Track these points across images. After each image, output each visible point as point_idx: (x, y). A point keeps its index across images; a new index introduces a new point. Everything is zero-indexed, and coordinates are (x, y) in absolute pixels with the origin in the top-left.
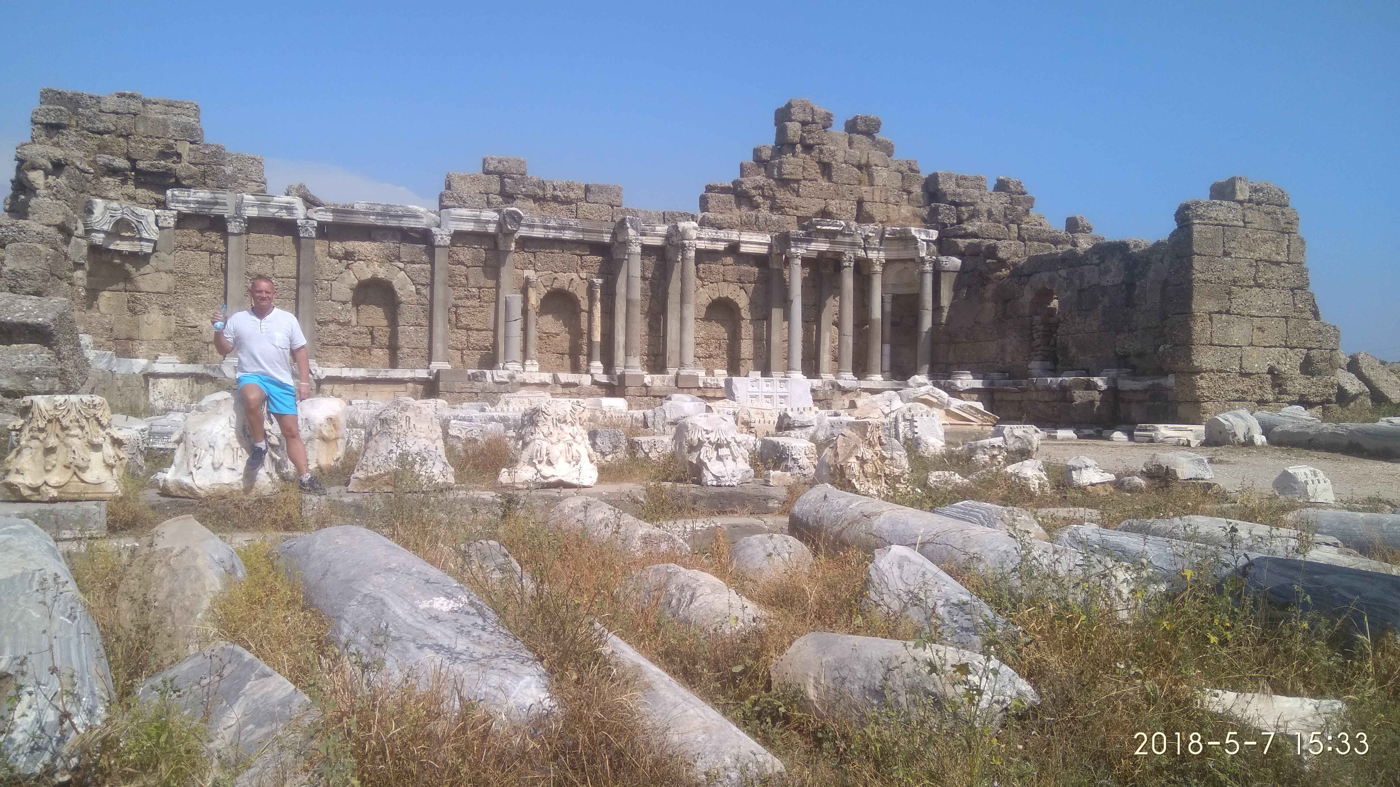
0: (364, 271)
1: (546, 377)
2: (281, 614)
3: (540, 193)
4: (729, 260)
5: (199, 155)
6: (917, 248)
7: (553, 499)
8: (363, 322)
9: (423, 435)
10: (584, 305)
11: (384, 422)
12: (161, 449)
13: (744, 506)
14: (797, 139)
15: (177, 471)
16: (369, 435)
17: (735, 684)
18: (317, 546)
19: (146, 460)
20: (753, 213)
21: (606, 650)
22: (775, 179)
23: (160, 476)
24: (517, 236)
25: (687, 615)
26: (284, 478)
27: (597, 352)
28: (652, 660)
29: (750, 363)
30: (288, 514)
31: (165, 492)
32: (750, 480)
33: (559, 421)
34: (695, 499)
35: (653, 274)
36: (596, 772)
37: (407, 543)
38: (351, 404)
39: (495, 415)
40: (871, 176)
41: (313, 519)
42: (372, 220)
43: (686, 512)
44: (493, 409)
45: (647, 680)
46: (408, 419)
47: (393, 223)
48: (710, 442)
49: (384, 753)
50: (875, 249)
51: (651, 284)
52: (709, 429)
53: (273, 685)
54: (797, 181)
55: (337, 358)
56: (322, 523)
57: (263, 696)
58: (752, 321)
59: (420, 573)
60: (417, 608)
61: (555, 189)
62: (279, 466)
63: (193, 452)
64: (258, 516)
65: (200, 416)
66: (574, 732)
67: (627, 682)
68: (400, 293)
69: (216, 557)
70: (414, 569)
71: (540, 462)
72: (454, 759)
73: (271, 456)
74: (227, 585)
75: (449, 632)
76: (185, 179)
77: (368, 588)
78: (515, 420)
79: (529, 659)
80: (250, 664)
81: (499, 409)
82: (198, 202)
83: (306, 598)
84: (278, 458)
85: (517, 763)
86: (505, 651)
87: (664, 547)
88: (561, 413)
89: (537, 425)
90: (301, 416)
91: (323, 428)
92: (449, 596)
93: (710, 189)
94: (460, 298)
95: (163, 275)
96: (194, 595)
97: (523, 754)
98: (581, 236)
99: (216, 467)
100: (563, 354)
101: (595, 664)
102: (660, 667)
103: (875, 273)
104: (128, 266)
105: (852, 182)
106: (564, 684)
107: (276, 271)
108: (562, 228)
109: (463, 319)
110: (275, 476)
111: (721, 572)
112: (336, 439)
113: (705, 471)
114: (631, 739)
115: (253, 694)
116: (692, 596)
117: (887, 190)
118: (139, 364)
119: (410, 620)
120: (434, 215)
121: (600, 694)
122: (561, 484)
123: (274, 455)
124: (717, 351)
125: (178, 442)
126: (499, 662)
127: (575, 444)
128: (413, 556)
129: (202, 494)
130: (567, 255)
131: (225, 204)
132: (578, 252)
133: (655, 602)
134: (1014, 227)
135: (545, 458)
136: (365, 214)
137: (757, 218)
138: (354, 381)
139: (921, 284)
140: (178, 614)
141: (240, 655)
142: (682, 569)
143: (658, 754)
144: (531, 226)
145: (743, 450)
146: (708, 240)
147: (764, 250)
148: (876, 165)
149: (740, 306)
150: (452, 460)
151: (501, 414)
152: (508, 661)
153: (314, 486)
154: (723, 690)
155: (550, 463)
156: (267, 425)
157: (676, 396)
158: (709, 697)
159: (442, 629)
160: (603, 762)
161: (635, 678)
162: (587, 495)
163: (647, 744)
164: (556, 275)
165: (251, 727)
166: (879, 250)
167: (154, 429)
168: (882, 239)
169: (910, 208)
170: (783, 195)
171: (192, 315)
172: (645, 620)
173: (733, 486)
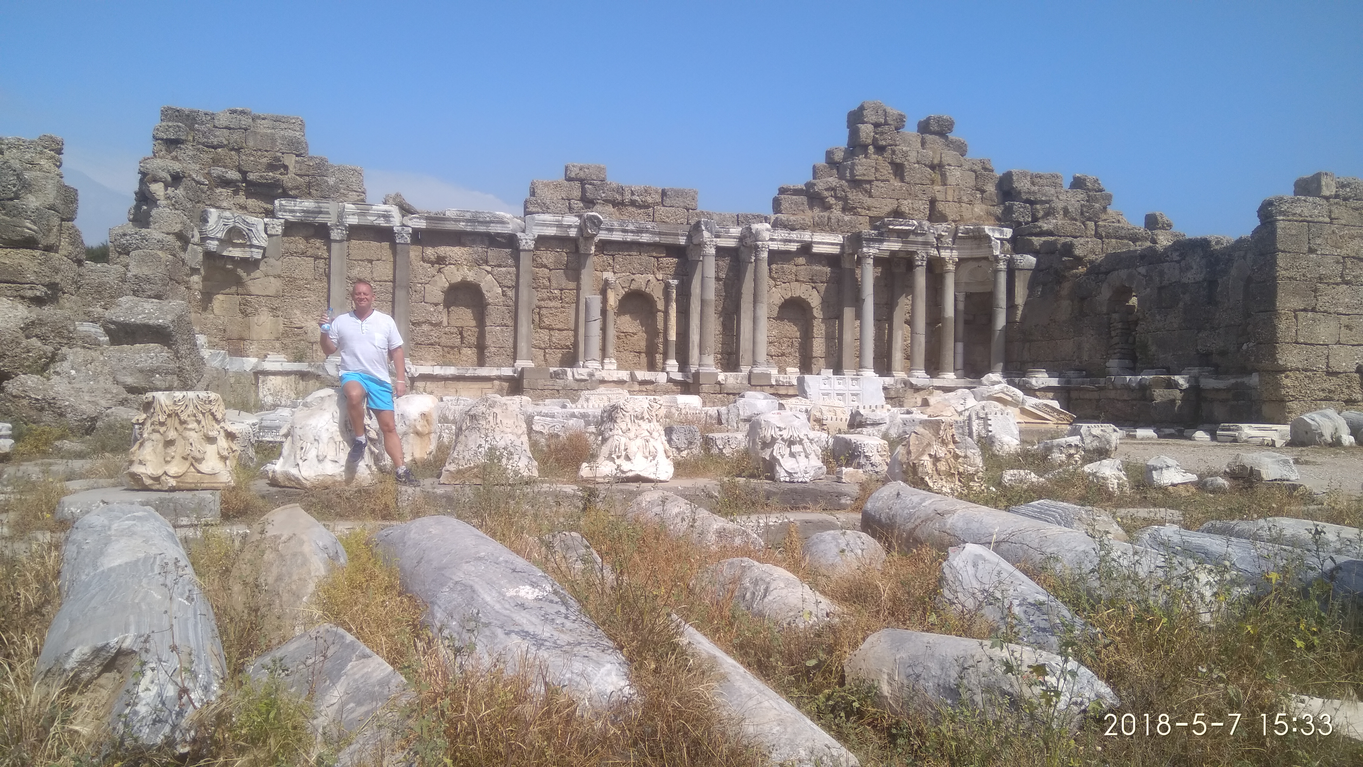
0: (455, 274)
1: (624, 375)
2: (379, 599)
3: (619, 198)
4: (801, 260)
5: (304, 167)
6: (991, 247)
7: (631, 492)
8: (453, 323)
9: (509, 430)
10: (660, 305)
11: (473, 417)
12: (270, 442)
13: (816, 502)
14: (869, 141)
15: (285, 463)
16: (460, 430)
17: (808, 678)
18: (412, 535)
19: (256, 452)
20: (826, 214)
21: (684, 641)
22: (847, 181)
23: (270, 467)
24: (596, 239)
25: (761, 608)
26: (382, 470)
27: (672, 351)
28: (727, 652)
29: (822, 361)
30: (386, 504)
31: (274, 482)
32: (822, 477)
33: (637, 417)
34: (769, 495)
35: (727, 275)
36: (674, 759)
37: (495, 533)
38: (442, 400)
39: (576, 411)
40: (944, 176)
41: (408, 509)
42: (462, 226)
43: (759, 508)
44: (574, 406)
45: (722, 671)
46: (495, 415)
47: (482, 229)
48: (783, 439)
49: (475, 734)
50: (947, 248)
51: (725, 284)
52: (782, 426)
53: (372, 666)
54: (870, 182)
55: (429, 357)
56: (417, 513)
57: (362, 676)
58: (824, 320)
59: (507, 562)
60: (504, 596)
61: (633, 194)
62: (377, 459)
63: (299, 445)
64: (358, 505)
65: (306, 411)
66: (652, 719)
67: (703, 673)
68: (487, 295)
69: (321, 544)
70: (501, 559)
71: (618, 457)
72: (540, 742)
73: (370, 449)
74: (331, 570)
75: (533, 619)
76: (291, 189)
77: (459, 576)
78: (594, 417)
79: (609, 647)
80: (351, 646)
81: (579, 406)
82: (304, 211)
83: (402, 584)
84: (377, 451)
85: (598, 747)
86: (586, 639)
87: (738, 541)
88: (639, 410)
89: (615, 422)
90: (397, 411)
91: (417, 423)
92: (534, 585)
93: (783, 191)
94: (543, 300)
95: (272, 279)
96: (300, 579)
97: (604, 739)
98: (657, 239)
99: (320, 460)
100: (640, 353)
101: (673, 654)
102: (735, 659)
103: (948, 271)
104: (240, 272)
105: (924, 182)
106: (643, 673)
107: (375, 275)
108: (639, 231)
109: (545, 320)
110: (374, 468)
111: (794, 567)
112: (429, 433)
113: (778, 468)
114: (708, 729)
115: (355, 674)
116: (766, 590)
117: (960, 189)
118: (250, 363)
119: (498, 607)
120: (519, 221)
121: (677, 684)
122: (638, 479)
123: (373, 448)
124: (789, 350)
125: (286, 436)
126: (581, 650)
127: (651, 440)
128: (500, 546)
129: (308, 484)
130: (644, 257)
131: (328, 213)
132: (654, 254)
133: (729, 595)
134: (1091, 224)
135: (624, 453)
136: (456, 220)
137: (829, 218)
138: (445, 379)
139: (995, 283)
140: (285, 597)
141: (343, 637)
142: (756, 563)
143: (734, 744)
144: (610, 230)
145: (815, 447)
146: (781, 241)
147: (836, 250)
148: (949, 165)
149: (812, 305)
150: (536, 455)
151: (582, 411)
152: (590, 649)
153: (409, 477)
154: (797, 684)
155: (628, 458)
156: (367, 421)
157: (749, 394)
158: (783, 690)
159: (528, 616)
160: (680, 750)
161: (711, 668)
162: (664, 489)
163: (723, 734)
164: (633, 277)
165: (352, 705)
166: (952, 249)
167: (264, 424)
168: (955, 237)
169: (984, 207)
170: (855, 196)
171: (298, 317)
172: (720, 613)
173: (806, 482)
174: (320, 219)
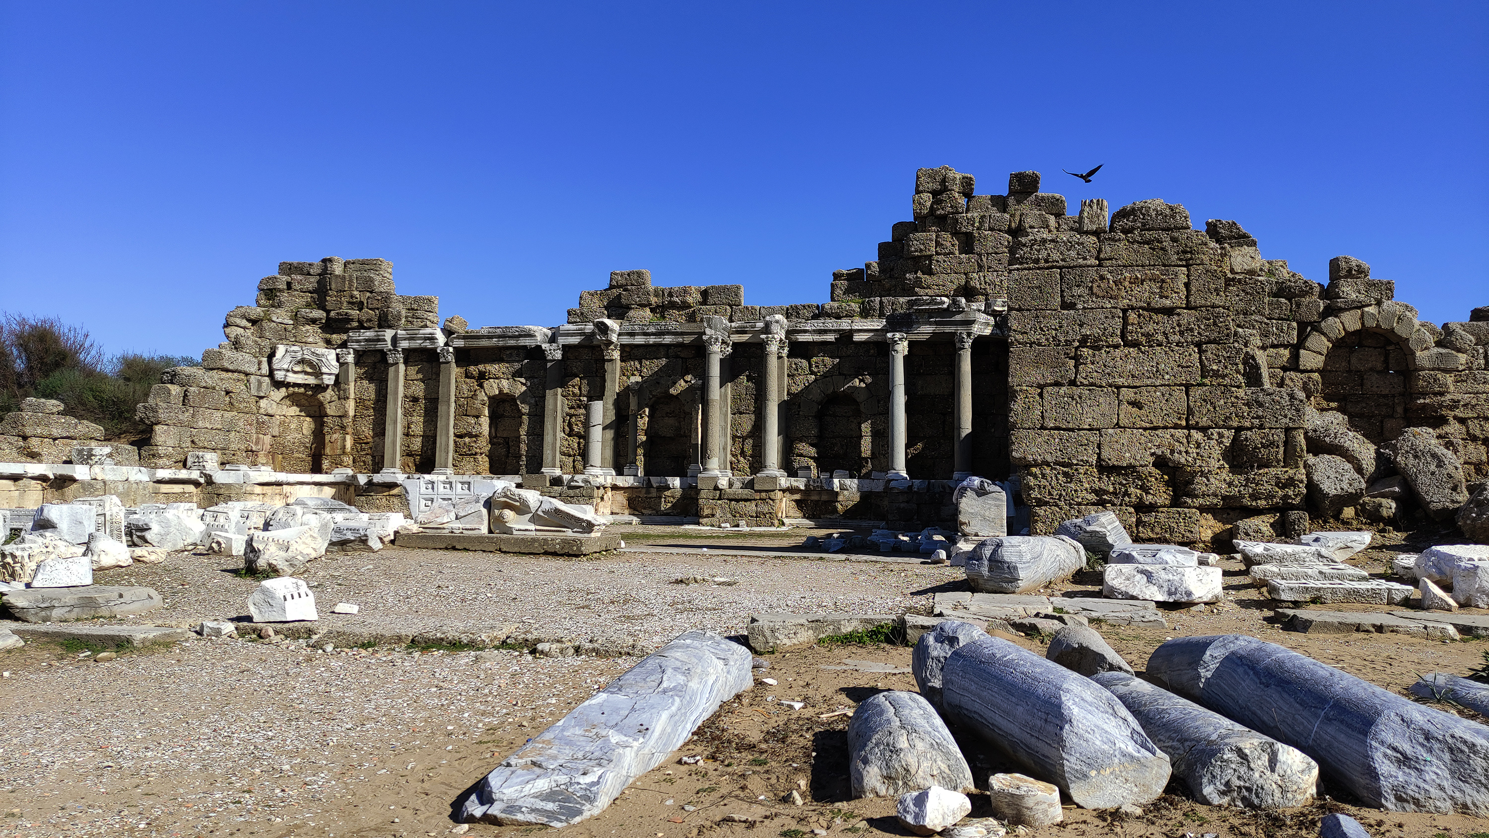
0: (493, 388)
3: (658, 301)
8: (500, 434)
10: (688, 408)
27: (697, 455)
29: (871, 463)
42: (495, 342)
54: (929, 258)
58: (873, 416)
61: (671, 296)
68: (521, 405)
76: (365, 322)
93: (840, 276)
94: (573, 408)
95: (343, 401)
98: (680, 339)
105: (999, 251)
108: (661, 333)
109: (575, 427)
131: (384, 341)
136: (490, 337)
144: (632, 334)
146: (814, 331)
147: (881, 337)
148: (1031, 227)
149: (859, 400)
164: (660, 380)
170: (913, 275)
171: (365, 434)
174: (379, 346)
